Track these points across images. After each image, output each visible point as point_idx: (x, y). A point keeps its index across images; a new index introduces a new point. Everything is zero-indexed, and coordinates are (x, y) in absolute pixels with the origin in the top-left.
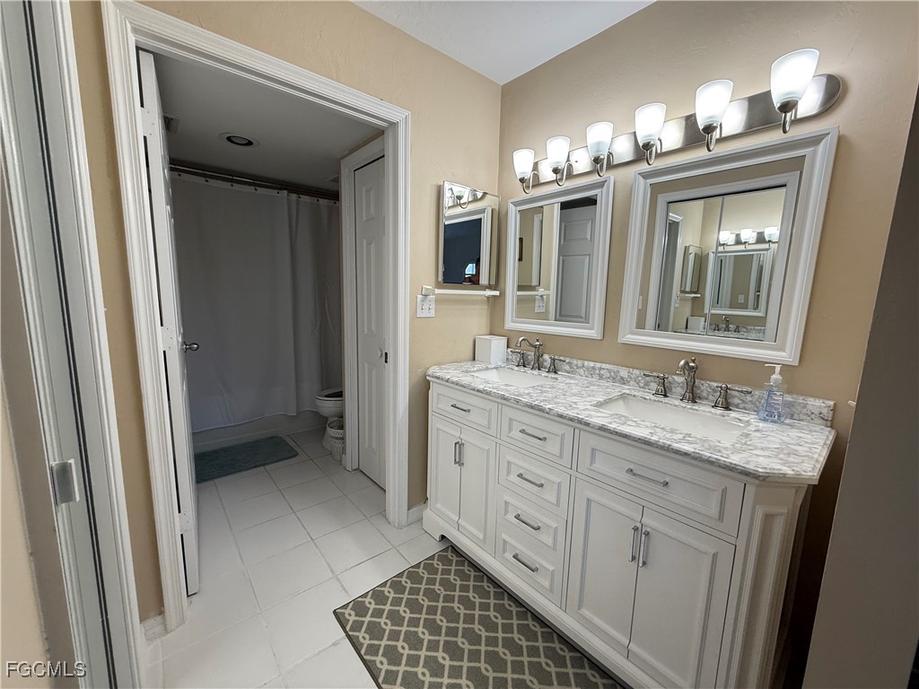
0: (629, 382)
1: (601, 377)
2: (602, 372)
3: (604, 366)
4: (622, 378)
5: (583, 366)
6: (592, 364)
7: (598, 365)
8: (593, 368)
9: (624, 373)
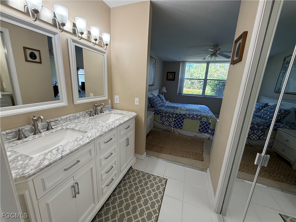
0: (80, 117)
1: (70, 120)
2: (70, 118)
3: (70, 115)
4: (78, 117)
5: (62, 119)
6: (65, 117)
7: (68, 116)
8: (67, 118)
9: (78, 115)
